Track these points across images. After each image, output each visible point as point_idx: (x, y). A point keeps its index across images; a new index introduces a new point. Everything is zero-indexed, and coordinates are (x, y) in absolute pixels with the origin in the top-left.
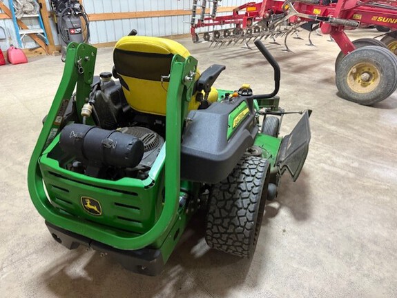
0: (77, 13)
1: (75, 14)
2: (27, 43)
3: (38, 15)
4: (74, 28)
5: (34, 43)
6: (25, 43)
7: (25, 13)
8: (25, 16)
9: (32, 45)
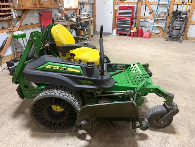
0: (181, 19)
1: (180, 20)
2: (156, 31)
3: (165, 19)
4: (176, 27)
5: (159, 31)
6: (155, 30)
7: (160, 17)
8: (159, 18)
9: (158, 31)
